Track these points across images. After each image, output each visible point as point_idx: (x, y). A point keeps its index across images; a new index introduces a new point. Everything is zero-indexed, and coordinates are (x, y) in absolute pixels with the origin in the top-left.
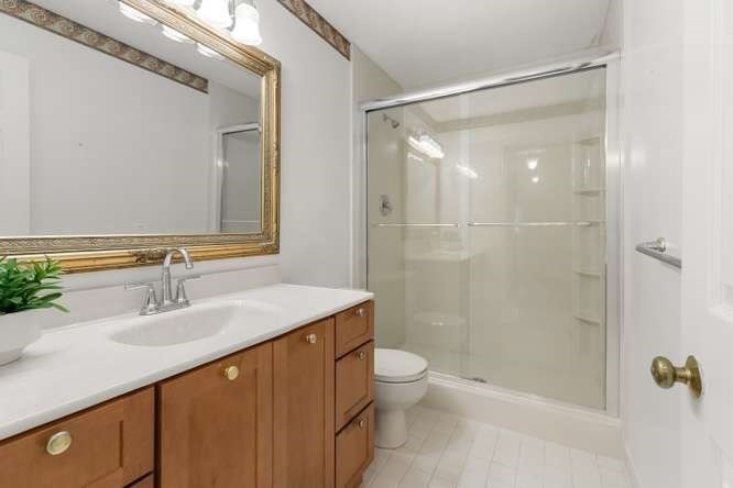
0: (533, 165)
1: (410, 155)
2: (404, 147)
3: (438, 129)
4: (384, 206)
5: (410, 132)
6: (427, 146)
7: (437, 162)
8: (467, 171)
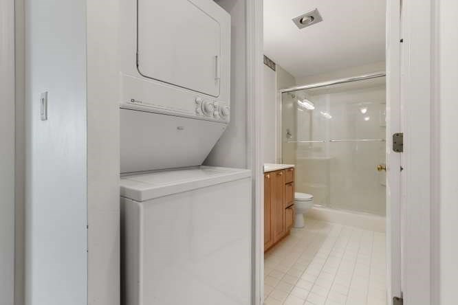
0: (364, 111)
1: (299, 109)
2: (296, 106)
3: (311, 94)
4: (288, 133)
5: (299, 98)
6: (307, 105)
7: (310, 112)
8: (327, 115)
